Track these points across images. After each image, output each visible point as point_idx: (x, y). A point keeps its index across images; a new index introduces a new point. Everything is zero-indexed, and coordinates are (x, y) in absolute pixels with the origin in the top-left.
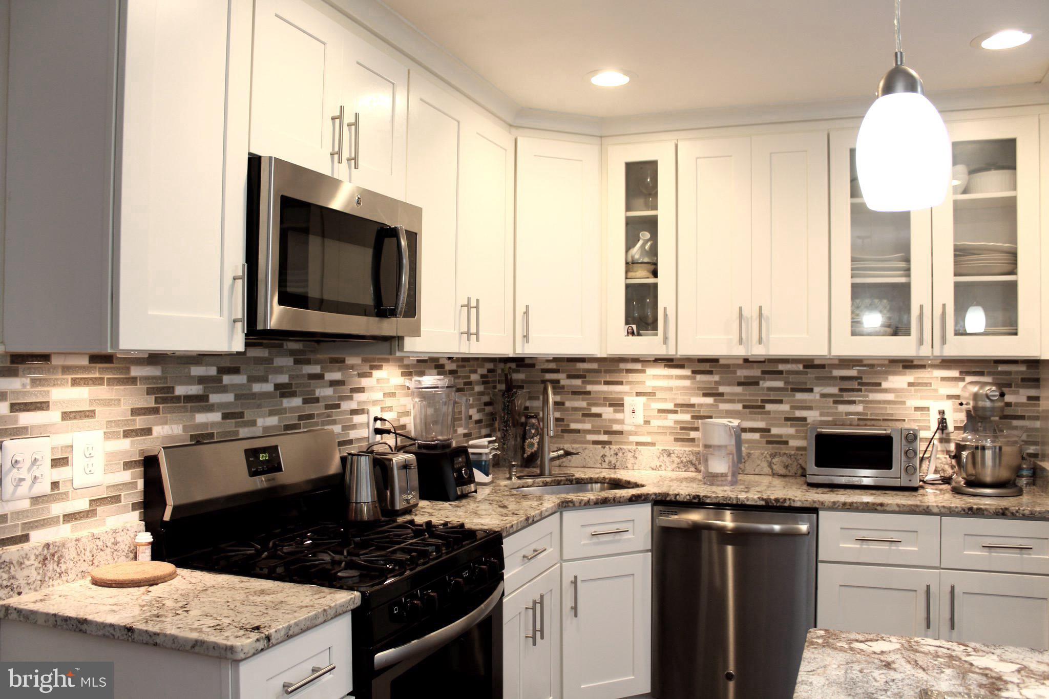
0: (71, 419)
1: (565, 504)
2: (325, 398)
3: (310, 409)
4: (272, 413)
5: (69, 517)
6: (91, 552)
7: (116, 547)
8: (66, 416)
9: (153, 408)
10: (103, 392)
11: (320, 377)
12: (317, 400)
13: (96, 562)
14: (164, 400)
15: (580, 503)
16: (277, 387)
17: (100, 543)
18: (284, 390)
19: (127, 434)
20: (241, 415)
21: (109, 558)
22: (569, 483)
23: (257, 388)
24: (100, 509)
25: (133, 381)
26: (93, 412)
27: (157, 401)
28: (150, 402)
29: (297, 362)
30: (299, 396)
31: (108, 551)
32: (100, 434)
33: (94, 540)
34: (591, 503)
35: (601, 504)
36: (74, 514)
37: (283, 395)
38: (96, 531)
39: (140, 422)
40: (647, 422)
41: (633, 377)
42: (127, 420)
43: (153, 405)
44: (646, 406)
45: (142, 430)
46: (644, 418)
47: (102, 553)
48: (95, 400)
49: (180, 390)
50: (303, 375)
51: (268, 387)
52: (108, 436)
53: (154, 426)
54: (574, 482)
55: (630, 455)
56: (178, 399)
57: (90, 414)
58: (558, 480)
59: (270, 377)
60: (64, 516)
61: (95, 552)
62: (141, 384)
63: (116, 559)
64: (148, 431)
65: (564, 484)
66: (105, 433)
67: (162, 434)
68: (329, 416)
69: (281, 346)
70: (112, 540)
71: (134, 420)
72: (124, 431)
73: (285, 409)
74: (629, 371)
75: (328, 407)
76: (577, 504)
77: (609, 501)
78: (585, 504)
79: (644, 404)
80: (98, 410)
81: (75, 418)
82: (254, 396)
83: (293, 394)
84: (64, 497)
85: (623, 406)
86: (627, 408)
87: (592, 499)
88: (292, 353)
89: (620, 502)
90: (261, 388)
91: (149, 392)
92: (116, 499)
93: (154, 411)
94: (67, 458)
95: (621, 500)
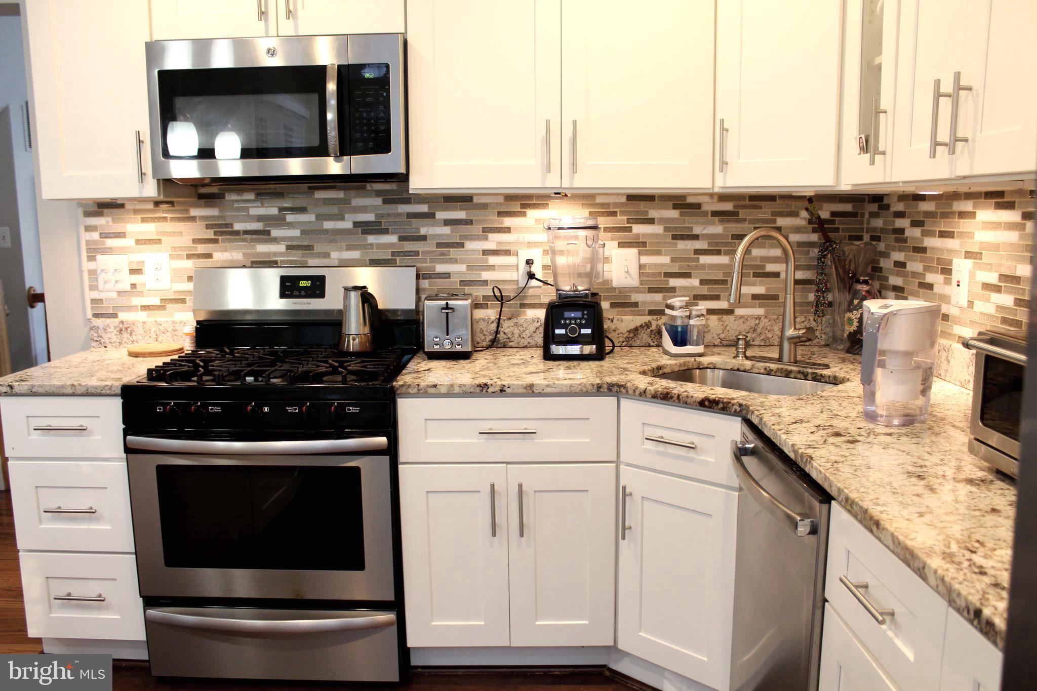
0: (142, 244)
1: (616, 388)
2: (435, 236)
3: (409, 246)
4: (349, 248)
5: (145, 308)
6: (155, 332)
7: (175, 333)
8: (138, 242)
9: (212, 239)
10: (168, 226)
11: (431, 215)
12: (424, 238)
13: (159, 339)
14: (223, 233)
15: (634, 391)
16: (356, 224)
17: (162, 328)
18: (367, 228)
19: (189, 257)
20: (309, 248)
21: (170, 339)
22: (802, 377)
23: (328, 225)
24: (169, 306)
25: (193, 219)
26: (159, 240)
27: (215, 233)
28: (210, 234)
29: (385, 202)
30: (393, 233)
31: (169, 334)
32: (166, 255)
33: (157, 325)
34: (648, 396)
35: (661, 399)
36: (149, 306)
37: (366, 232)
38: (159, 319)
39: (201, 249)
40: (971, 304)
41: (964, 225)
42: (190, 247)
43: (213, 237)
44: (972, 275)
45: (204, 254)
46: (969, 297)
47: (163, 334)
48: (161, 232)
49: (238, 226)
50: (399, 215)
51: (347, 224)
52: (172, 257)
53: (214, 252)
54: (810, 377)
55: (944, 354)
56: (237, 233)
57: (159, 241)
58: (786, 370)
59: (347, 216)
60: (141, 306)
61: (158, 333)
62: (200, 221)
63: (176, 341)
64: (209, 256)
65: (795, 378)
66: (170, 255)
67: (222, 258)
68: (443, 254)
69: (364, 188)
70: (173, 328)
71: (196, 247)
72: (187, 255)
73: (371, 245)
74: (962, 215)
75: (439, 245)
76: (631, 392)
77: (672, 398)
78: (640, 395)
79: (970, 272)
80: (164, 239)
81: (145, 244)
82: (327, 231)
83: (386, 232)
84: (141, 294)
85: (951, 274)
86: (955, 277)
87: (650, 390)
88: (378, 193)
89: (686, 403)
90: (335, 225)
91: (208, 227)
92: (183, 301)
93: (215, 241)
94: (141, 269)
95: (689, 401)
